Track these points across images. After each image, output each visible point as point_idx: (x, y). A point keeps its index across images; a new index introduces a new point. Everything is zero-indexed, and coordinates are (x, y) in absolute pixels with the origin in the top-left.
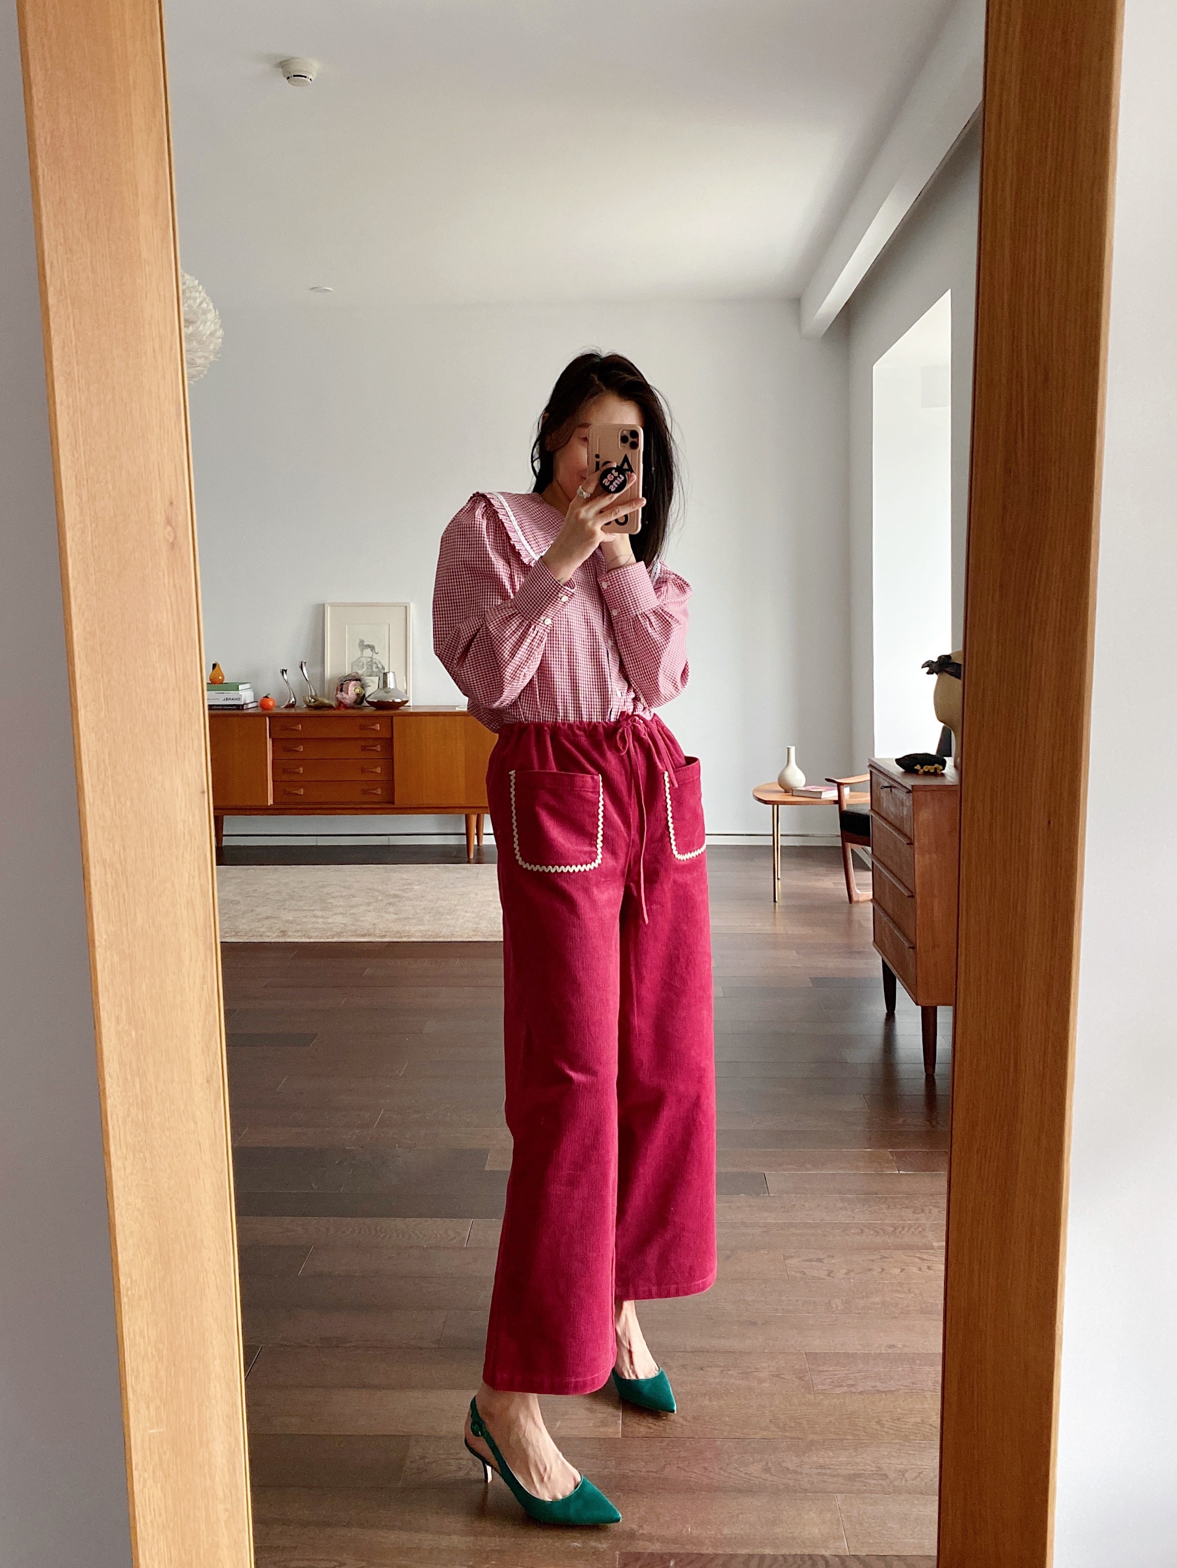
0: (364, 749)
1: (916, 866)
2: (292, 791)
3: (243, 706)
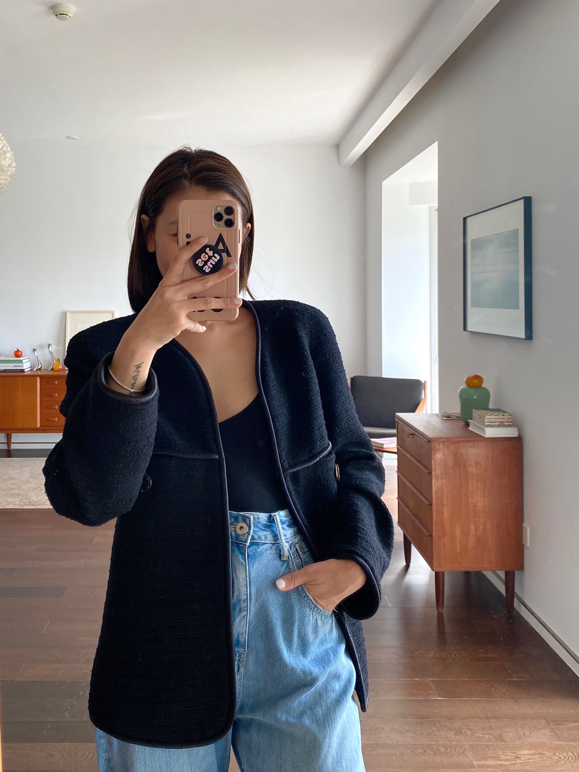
1: (433, 486)
2: (50, 419)
3: (24, 371)
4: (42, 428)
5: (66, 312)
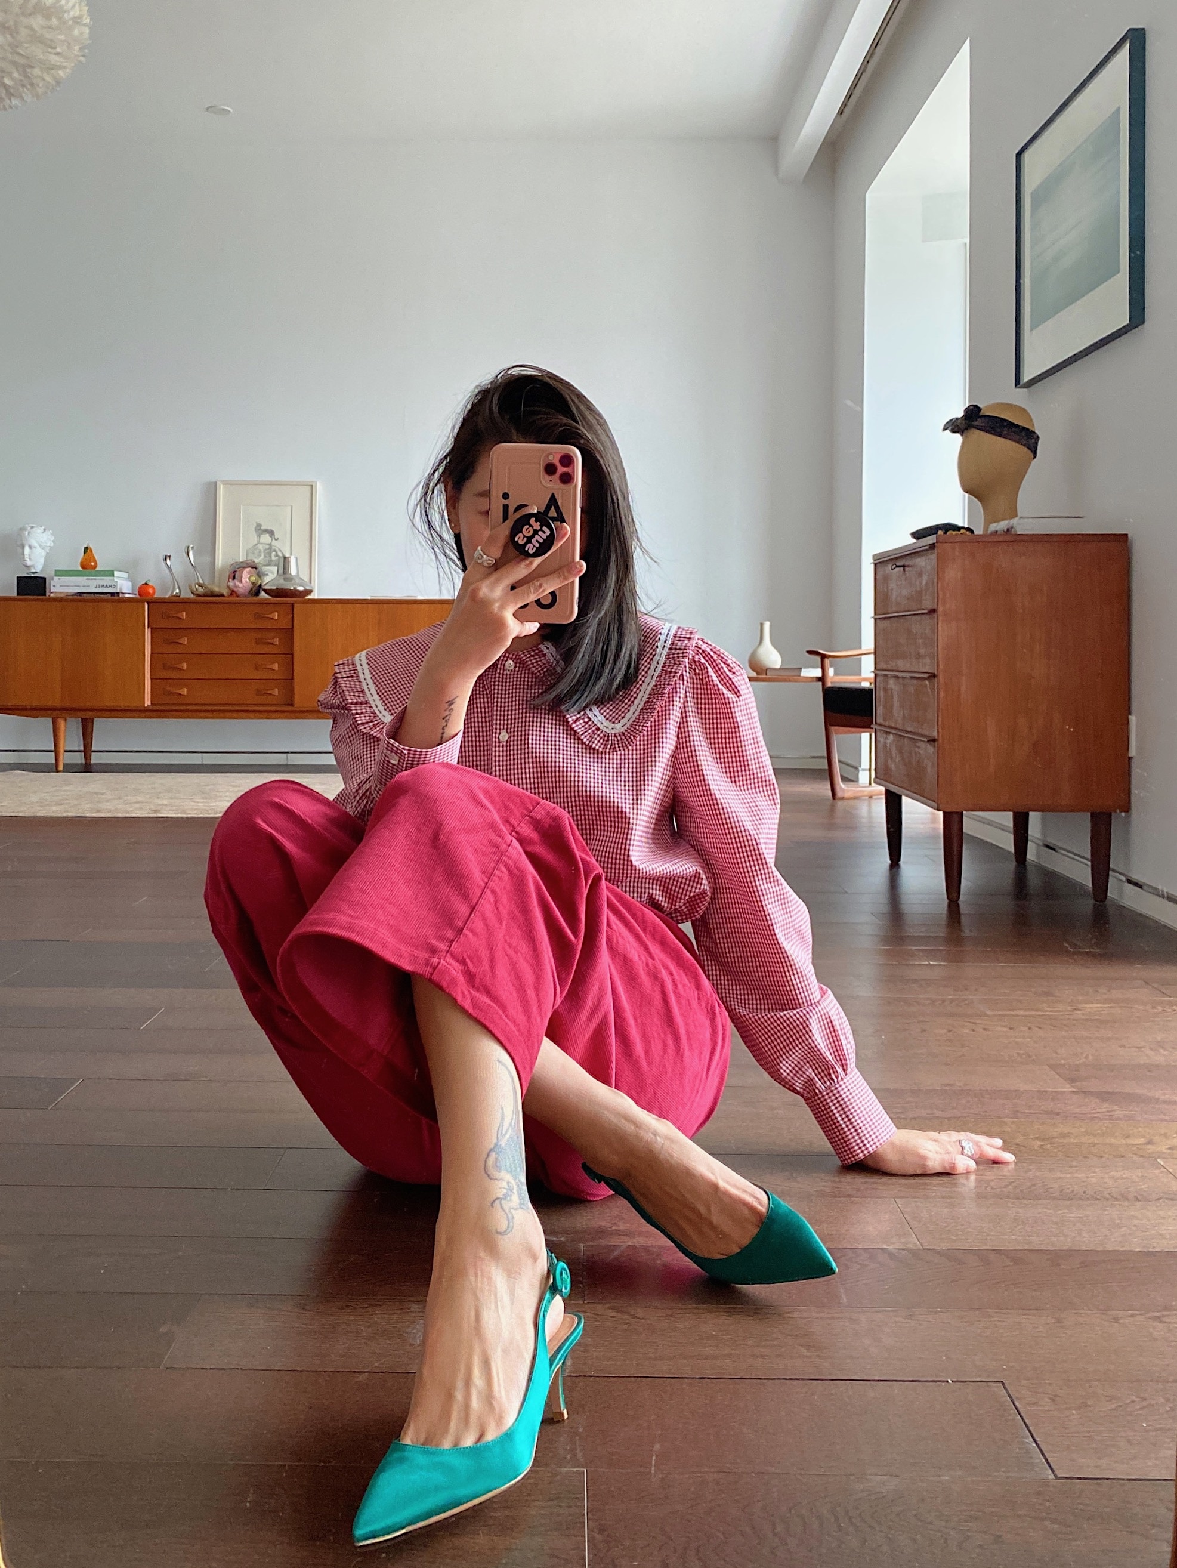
0: (258, 642)
1: (940, 638)
2: (173, 690)
3: (118, 593)
4: (155, 708)
5: (216, 483)
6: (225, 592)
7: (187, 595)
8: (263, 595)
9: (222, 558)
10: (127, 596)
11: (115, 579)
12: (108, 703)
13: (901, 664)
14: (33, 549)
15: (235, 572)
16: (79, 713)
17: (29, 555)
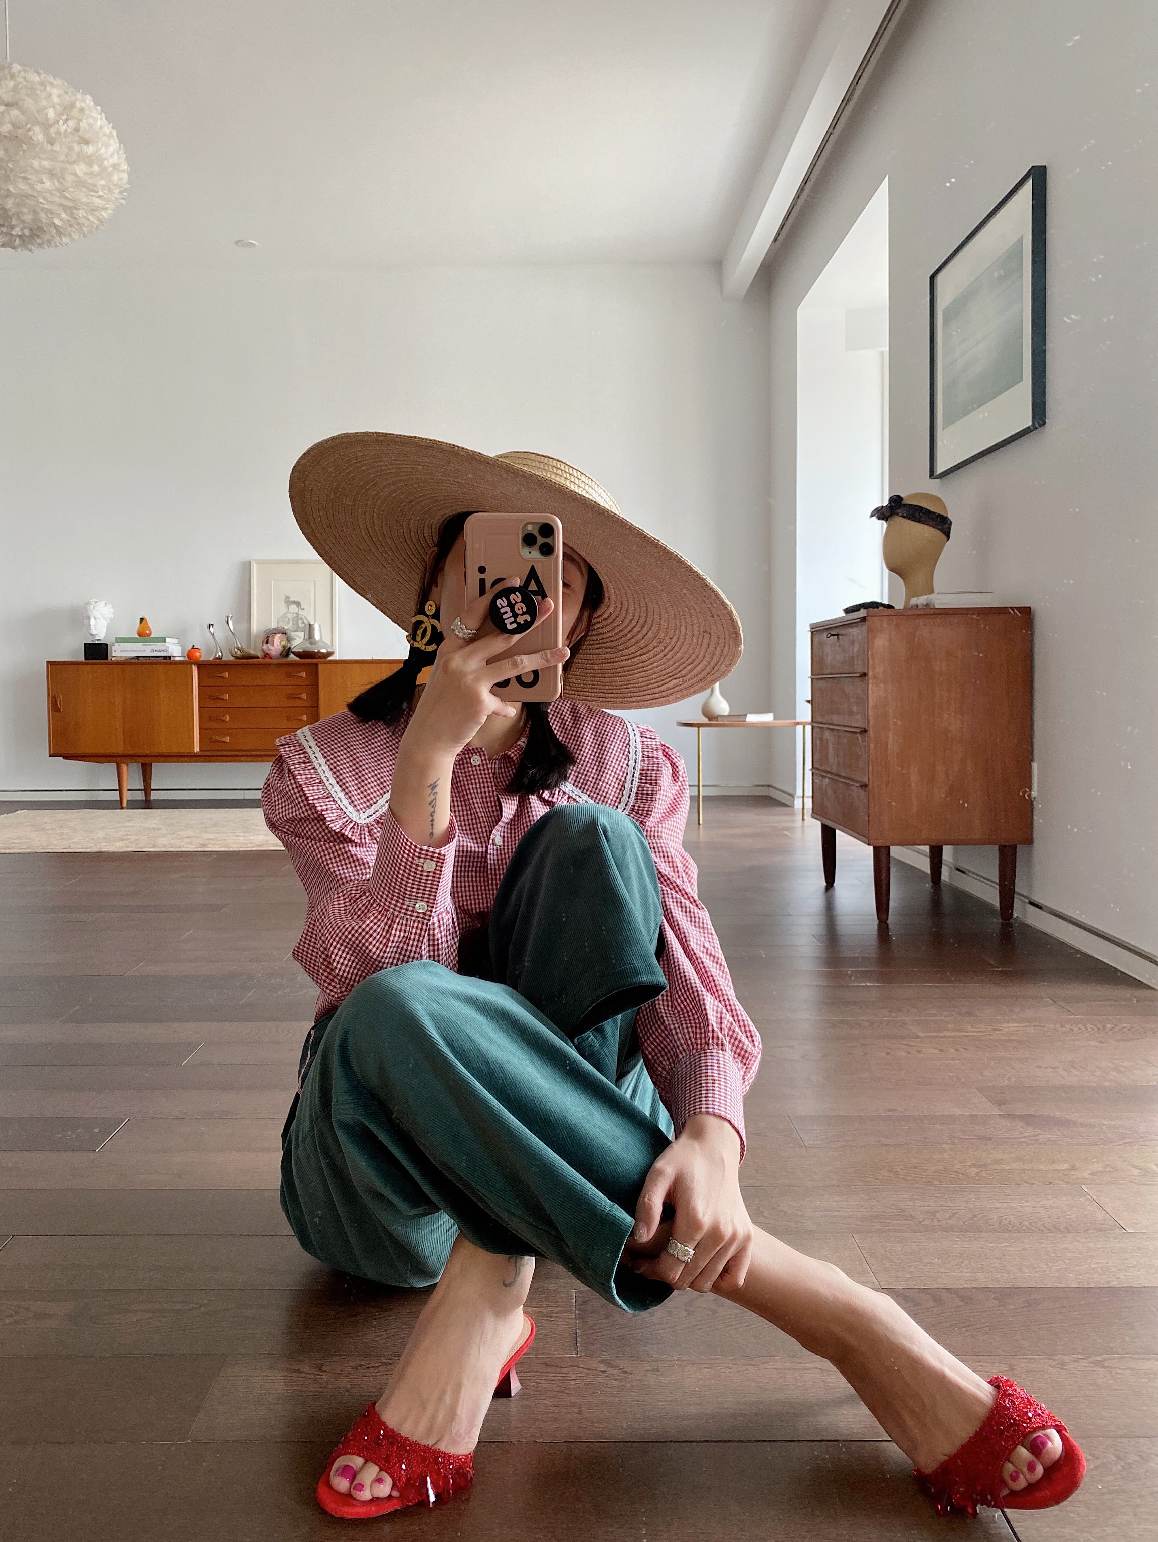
0: (290, 697)
1: (870, 697)
2: (217, 738)
3: (170, 657)
4: (203, 753)
5: (250, 562)
6: (260, 655)
7: (227, 658)
8: (292, 656)
9: (257, 626)
10: (177, 659)
11: (167, 645)
12: (163, 750)
13: (835, 719)
14: (98, 620)
15: (268, 637)
16: (139, 759)
17: (95, 625)
